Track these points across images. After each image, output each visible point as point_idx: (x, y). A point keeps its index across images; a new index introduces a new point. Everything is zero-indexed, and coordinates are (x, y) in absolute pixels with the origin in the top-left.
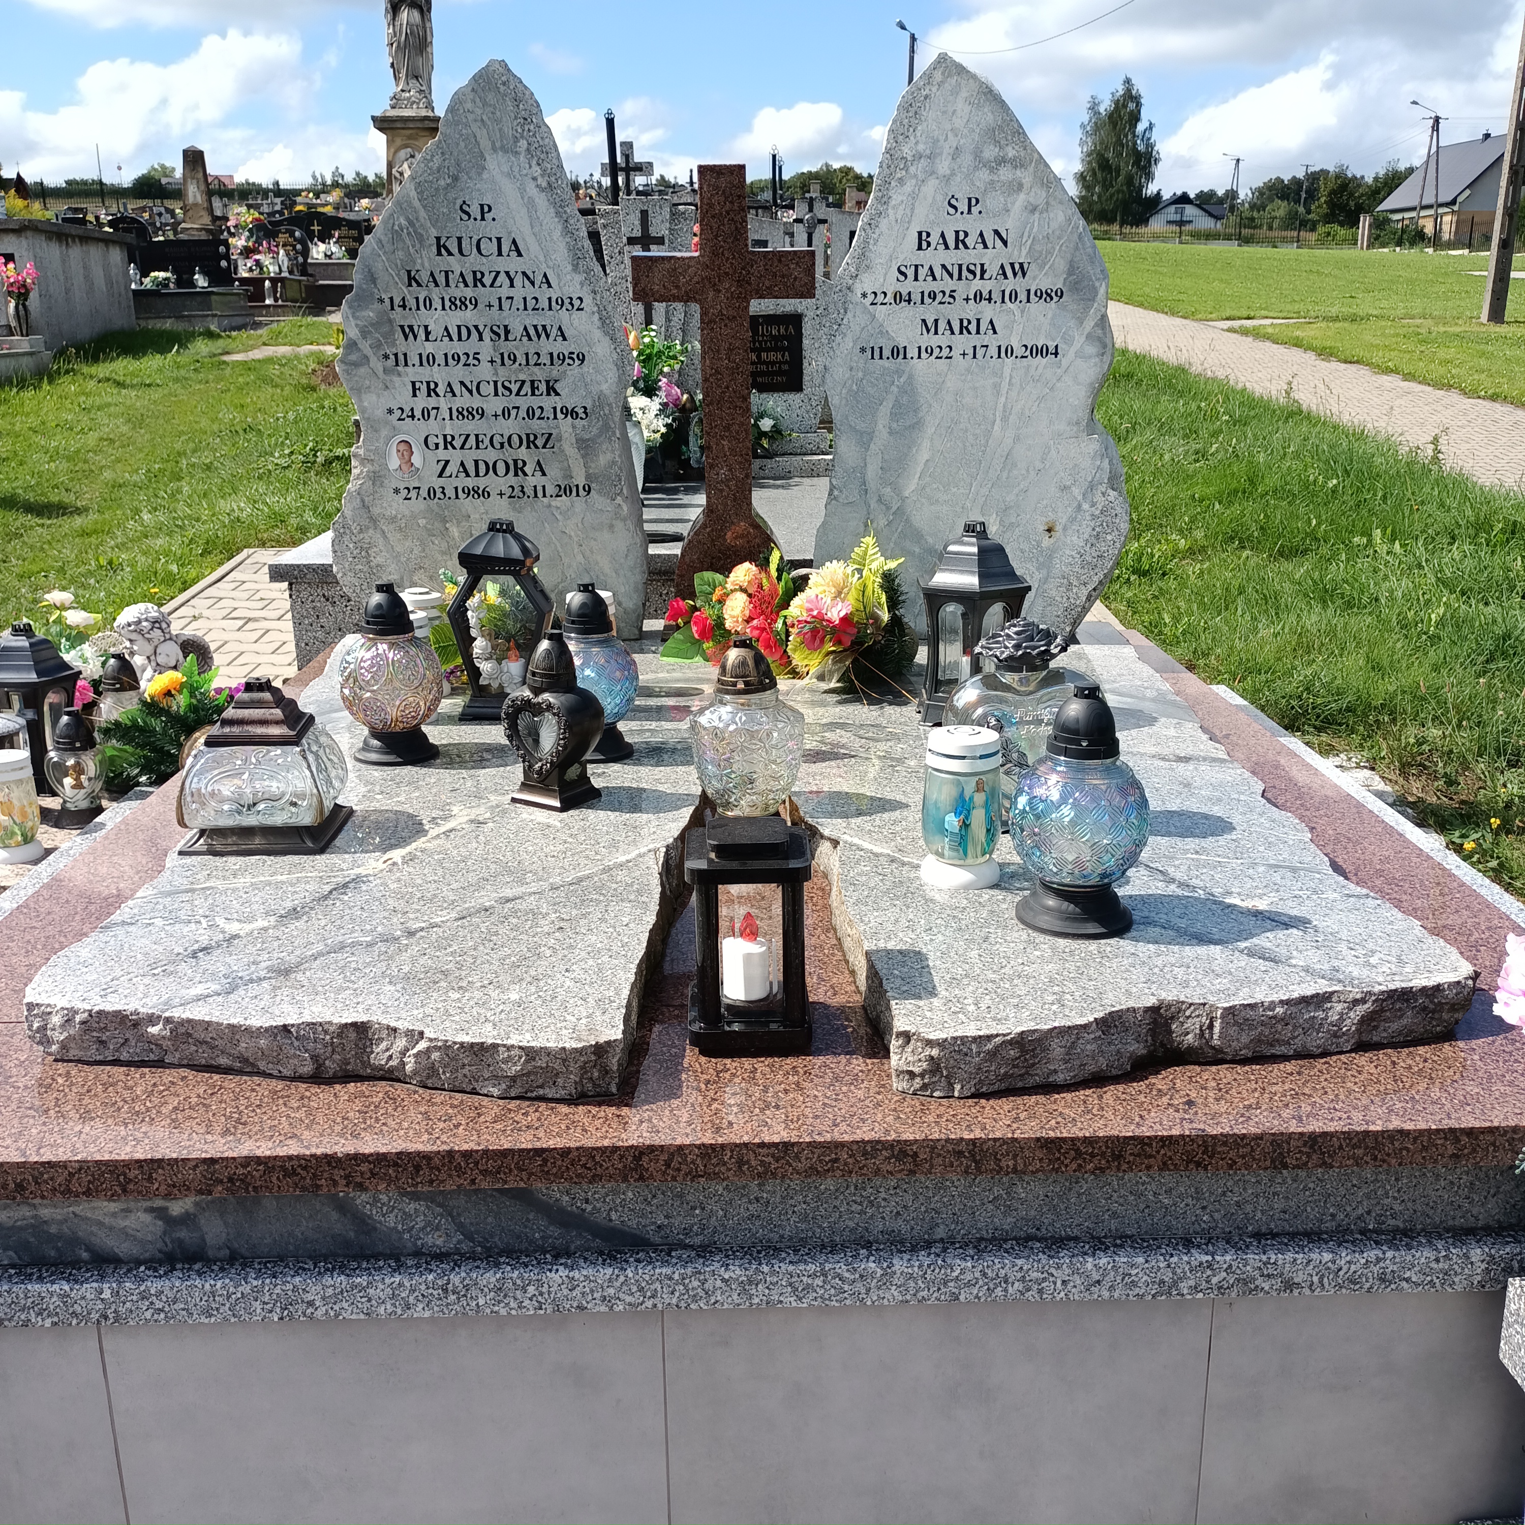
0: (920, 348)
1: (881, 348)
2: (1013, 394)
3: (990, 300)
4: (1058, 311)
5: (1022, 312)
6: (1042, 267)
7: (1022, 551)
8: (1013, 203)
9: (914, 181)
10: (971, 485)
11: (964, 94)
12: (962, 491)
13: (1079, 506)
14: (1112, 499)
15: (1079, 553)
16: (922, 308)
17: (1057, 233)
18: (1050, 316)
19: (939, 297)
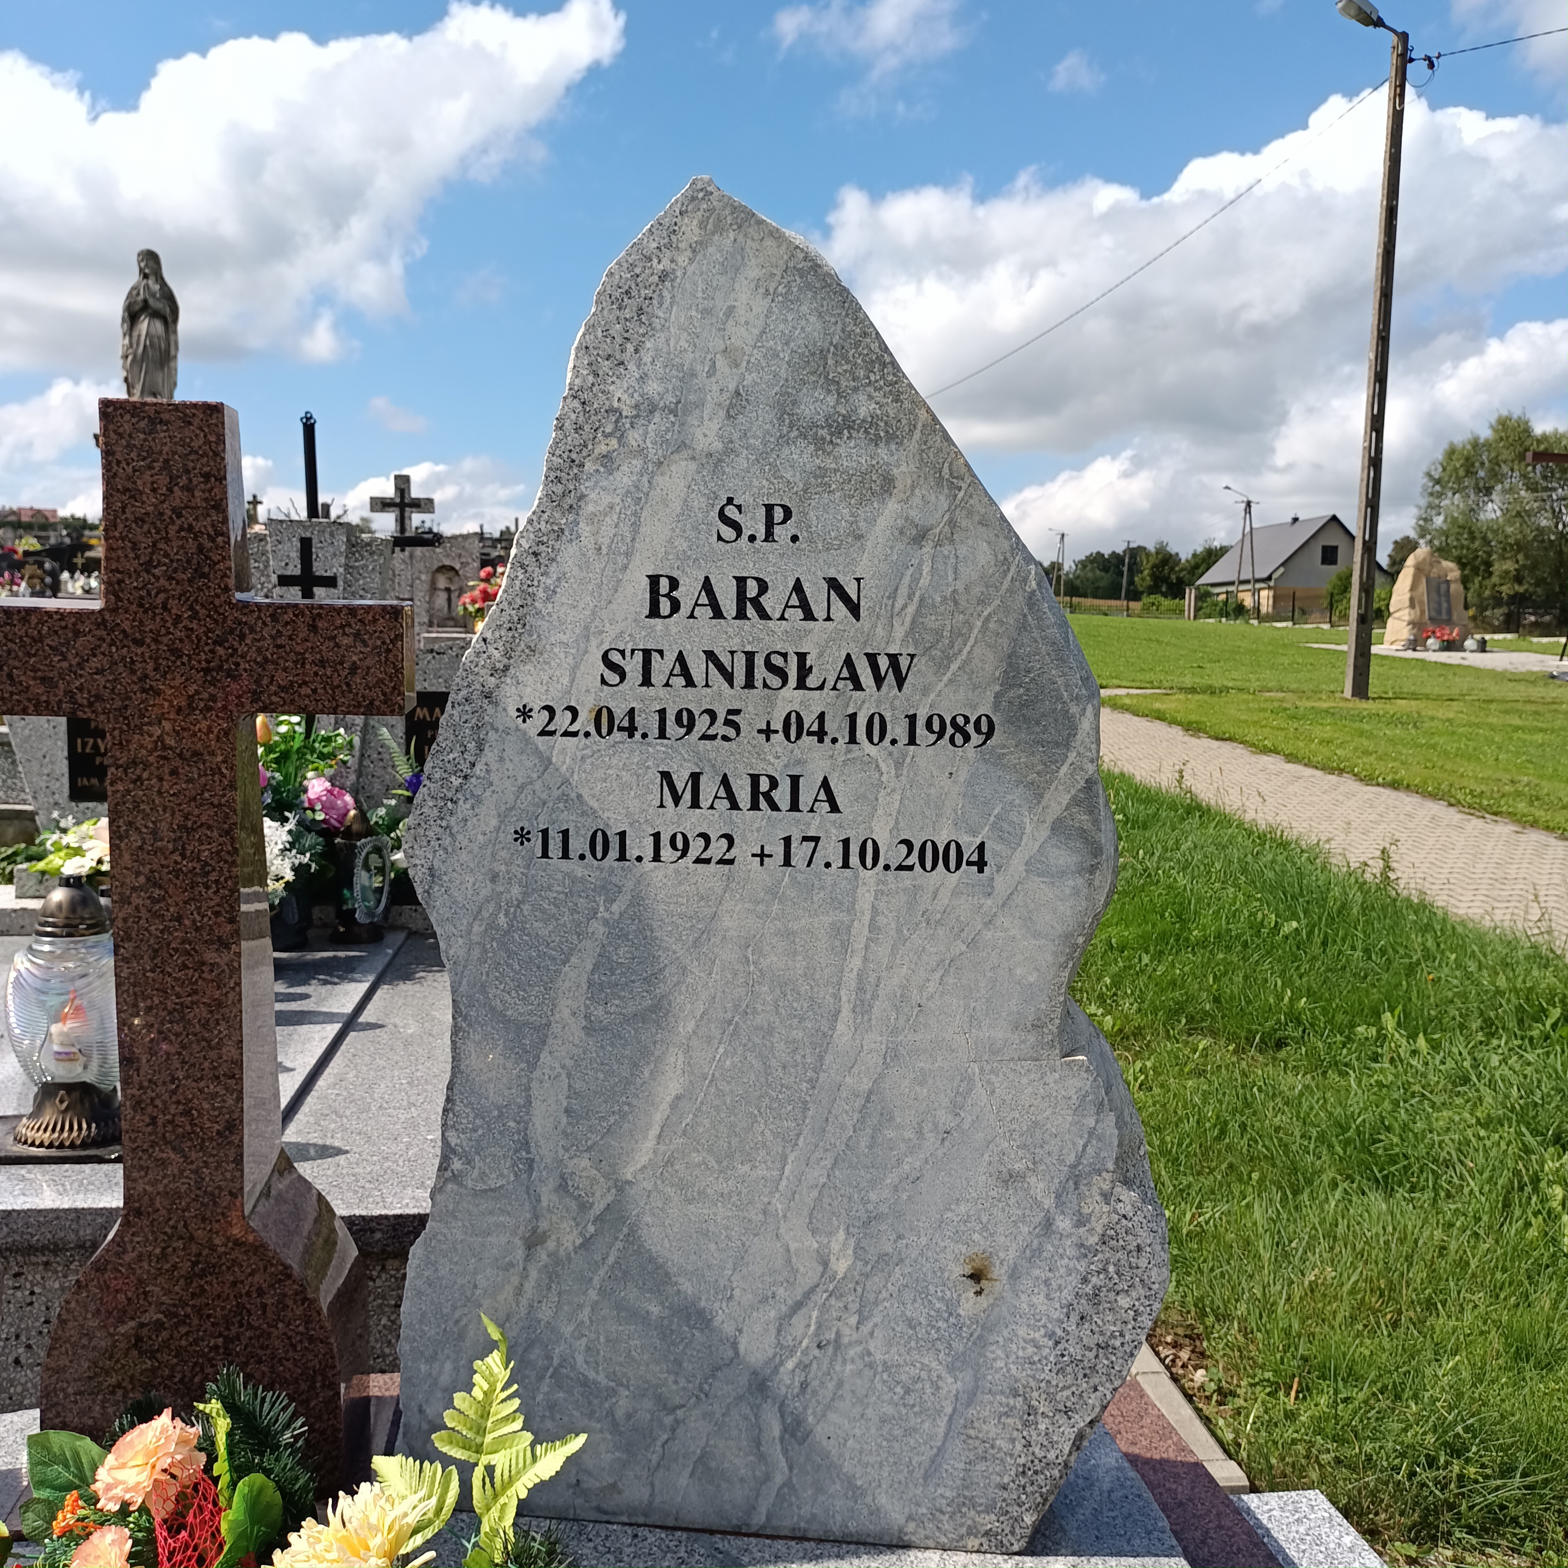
0: (657, 836)
1: (565, 833)
2: (882, 952)
3: (821, 734)
4: (983, 768)
5: (899, 765)
6: (942, 666)
7: (911, 1324)
8: (872, 521)
9: (637, 463)
10: (784, 1158)
11: (753, 272)
12: (761, 1171)
13: (1048, 1225)
14: (1128, 1210)
15: (1051, 1335)
16: (661, 746)
17: (977, 590)
18: (963, 776)
19: (702, 723)
